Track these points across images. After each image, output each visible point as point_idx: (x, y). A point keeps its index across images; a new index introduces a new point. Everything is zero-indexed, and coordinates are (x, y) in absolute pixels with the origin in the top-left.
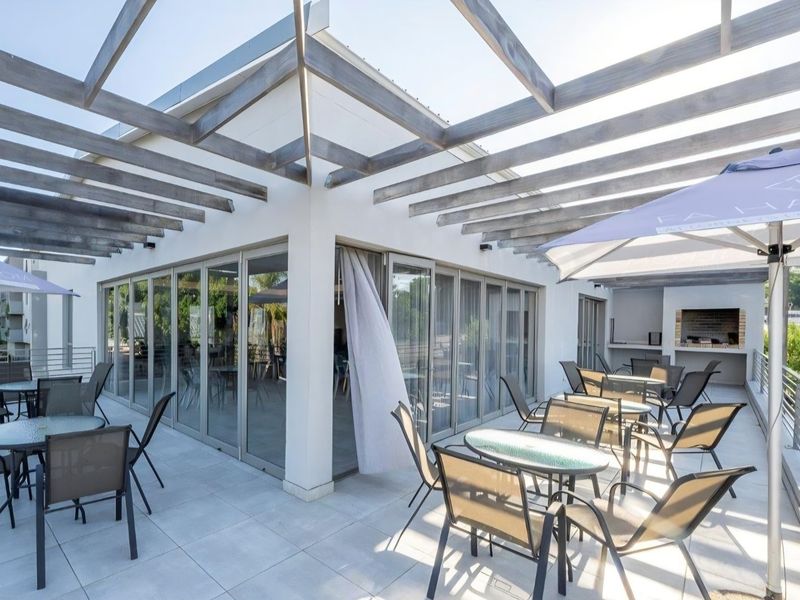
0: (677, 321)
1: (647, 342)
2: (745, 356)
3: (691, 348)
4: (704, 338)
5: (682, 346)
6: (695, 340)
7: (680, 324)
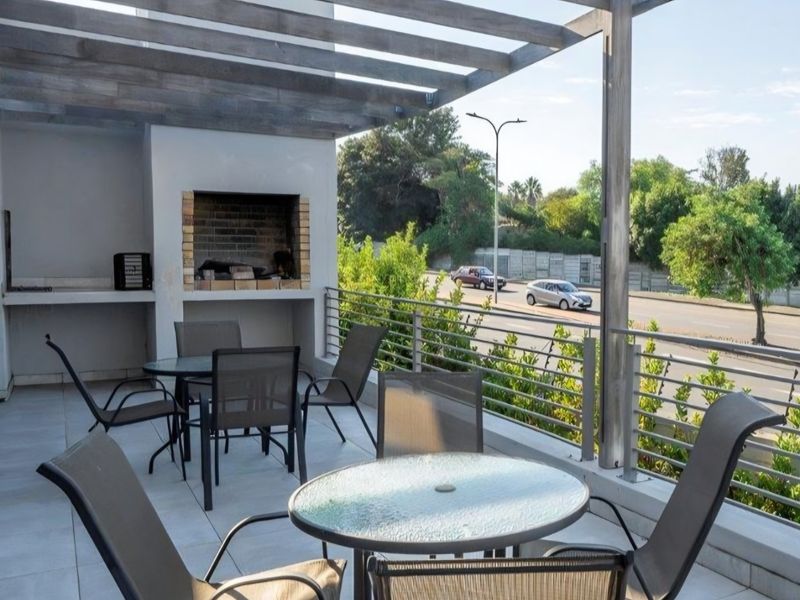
0: (185, 223)
1: (110, 281)
2: (310, 302)
3: (219, 292)
4: (240, 266)
5: (200, 288)
6: (223, 270)
7: (191, 229)
